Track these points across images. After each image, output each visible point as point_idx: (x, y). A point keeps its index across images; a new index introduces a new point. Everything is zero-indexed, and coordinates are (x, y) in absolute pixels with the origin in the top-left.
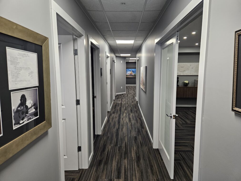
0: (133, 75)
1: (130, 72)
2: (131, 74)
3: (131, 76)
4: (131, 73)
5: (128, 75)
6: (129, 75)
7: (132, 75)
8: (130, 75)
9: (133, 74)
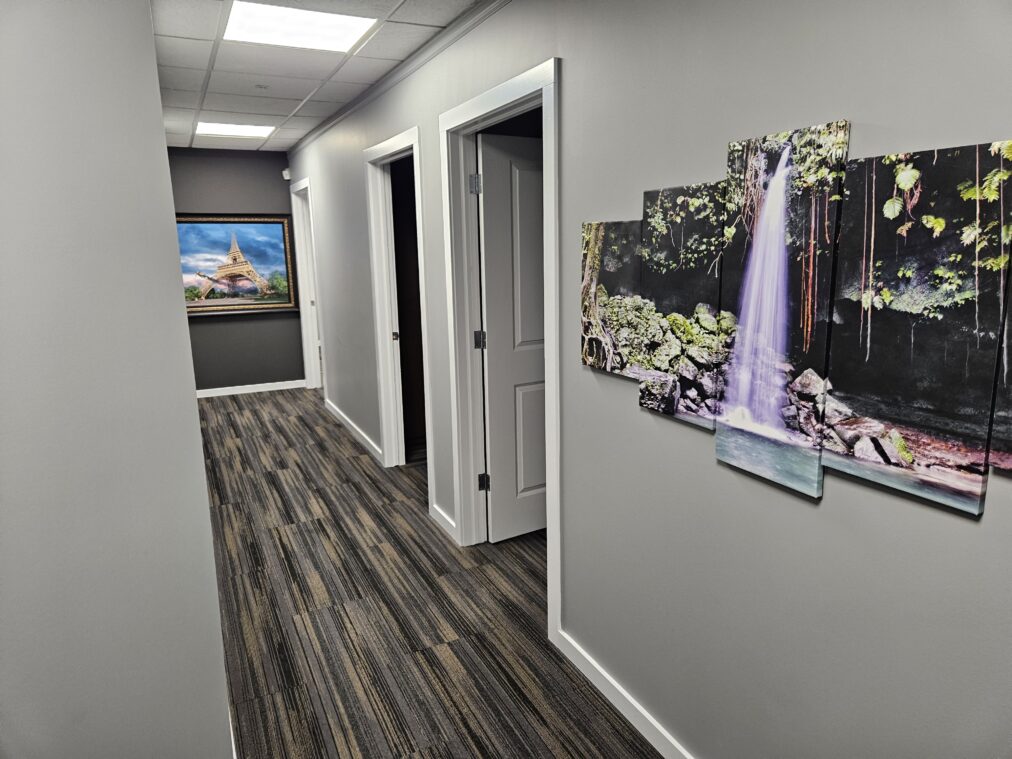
0: (253, 291)
1: (225, 259)
2: (233, 278)
3: (235, 295)
4: (236, 270)
5: (205, 285)
6: (212, 294)
7: (243, 284)
8: (222, 287)
9: (259, 276)
